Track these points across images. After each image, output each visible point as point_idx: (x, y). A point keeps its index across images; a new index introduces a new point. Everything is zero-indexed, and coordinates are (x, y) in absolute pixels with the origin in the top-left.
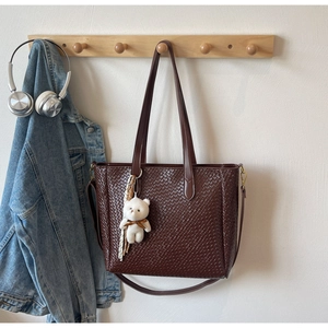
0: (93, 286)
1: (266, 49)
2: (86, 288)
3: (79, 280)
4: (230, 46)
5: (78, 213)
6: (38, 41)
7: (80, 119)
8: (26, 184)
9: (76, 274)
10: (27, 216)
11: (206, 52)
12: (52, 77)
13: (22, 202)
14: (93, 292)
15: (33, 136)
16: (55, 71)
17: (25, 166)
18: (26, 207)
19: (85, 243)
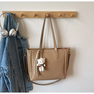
0: (24, 87)
1: (74, 15)
2: (22, 88)
3: (20, 86)
4: (65, 15)
5: (20, 66)
6: (8, 13)
7: (21, 37)
8: (7, 59)
9: (19, 84)
10: (8, 69)
11: (60, 16)
12: (13, 24)
13: (6, 64)
14: (24, 89)
15: (8, 43)
16: (14, 22)
17: (6, 53)
18: (8, 66)
19: (22, 74)
